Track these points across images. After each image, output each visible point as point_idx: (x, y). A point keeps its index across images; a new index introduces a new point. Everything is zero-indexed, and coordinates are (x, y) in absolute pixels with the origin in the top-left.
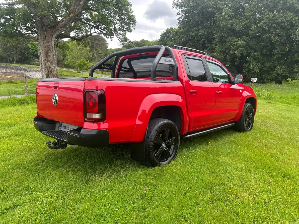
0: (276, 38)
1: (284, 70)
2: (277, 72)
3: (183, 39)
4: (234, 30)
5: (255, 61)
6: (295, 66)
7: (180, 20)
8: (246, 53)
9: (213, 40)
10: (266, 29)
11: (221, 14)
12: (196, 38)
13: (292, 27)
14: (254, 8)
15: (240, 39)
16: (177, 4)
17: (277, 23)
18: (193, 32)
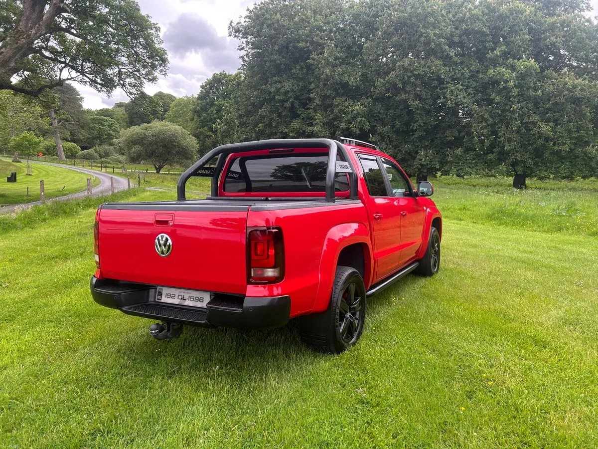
0: (417, 103)
1: (432, 157)
2: (421, 162)
3: (252, 97)
4: (345, 85)
5: (384, 143)
6: (447, 151)
7: (245, 61)
8: (369, 128)
9: (310, 101)
10: (400, 85)
11: (322, 53)
12: (277, 97)
13: (440, 84)
14: (377, 48)
15: (357, 102)
16: (239, 28)
17: (417, 77)
18: (271, 85)
